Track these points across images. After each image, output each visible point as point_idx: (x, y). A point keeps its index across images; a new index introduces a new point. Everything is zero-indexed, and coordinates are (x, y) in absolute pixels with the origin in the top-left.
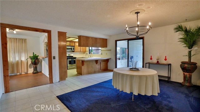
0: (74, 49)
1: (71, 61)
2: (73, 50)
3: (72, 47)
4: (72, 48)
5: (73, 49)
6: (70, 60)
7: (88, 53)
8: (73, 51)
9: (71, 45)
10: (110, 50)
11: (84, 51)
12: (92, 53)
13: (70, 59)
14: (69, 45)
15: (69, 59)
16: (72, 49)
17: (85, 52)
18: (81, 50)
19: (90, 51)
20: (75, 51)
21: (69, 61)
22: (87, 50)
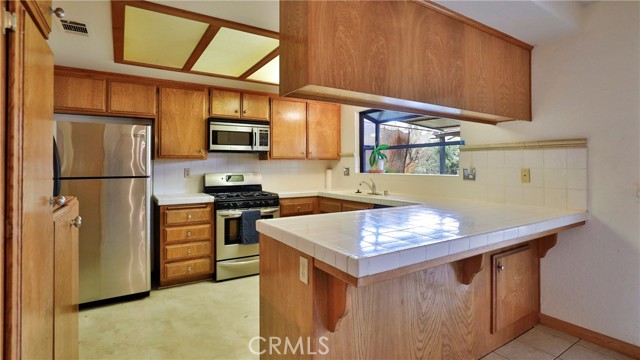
0: (264, 141)
1: (239, 220)
2: (258, 148)
3: (257, 130)
4: (251, 134)
5: (257, 139)
6: (237, 213)
7: (357, 169)
8: (263, 156)
9: (248, 115)
10: (580, 143)
11: (331, 153)
12: (382, 165)
13: (235, 207)
14: (238, 115)
15: (228, 207)
16: (251, 143)
17: (337, 158)
18: (312, 149)
19: (368, 154)
20: (275, 153)
21: (228, 221)
22: (345, 150)
